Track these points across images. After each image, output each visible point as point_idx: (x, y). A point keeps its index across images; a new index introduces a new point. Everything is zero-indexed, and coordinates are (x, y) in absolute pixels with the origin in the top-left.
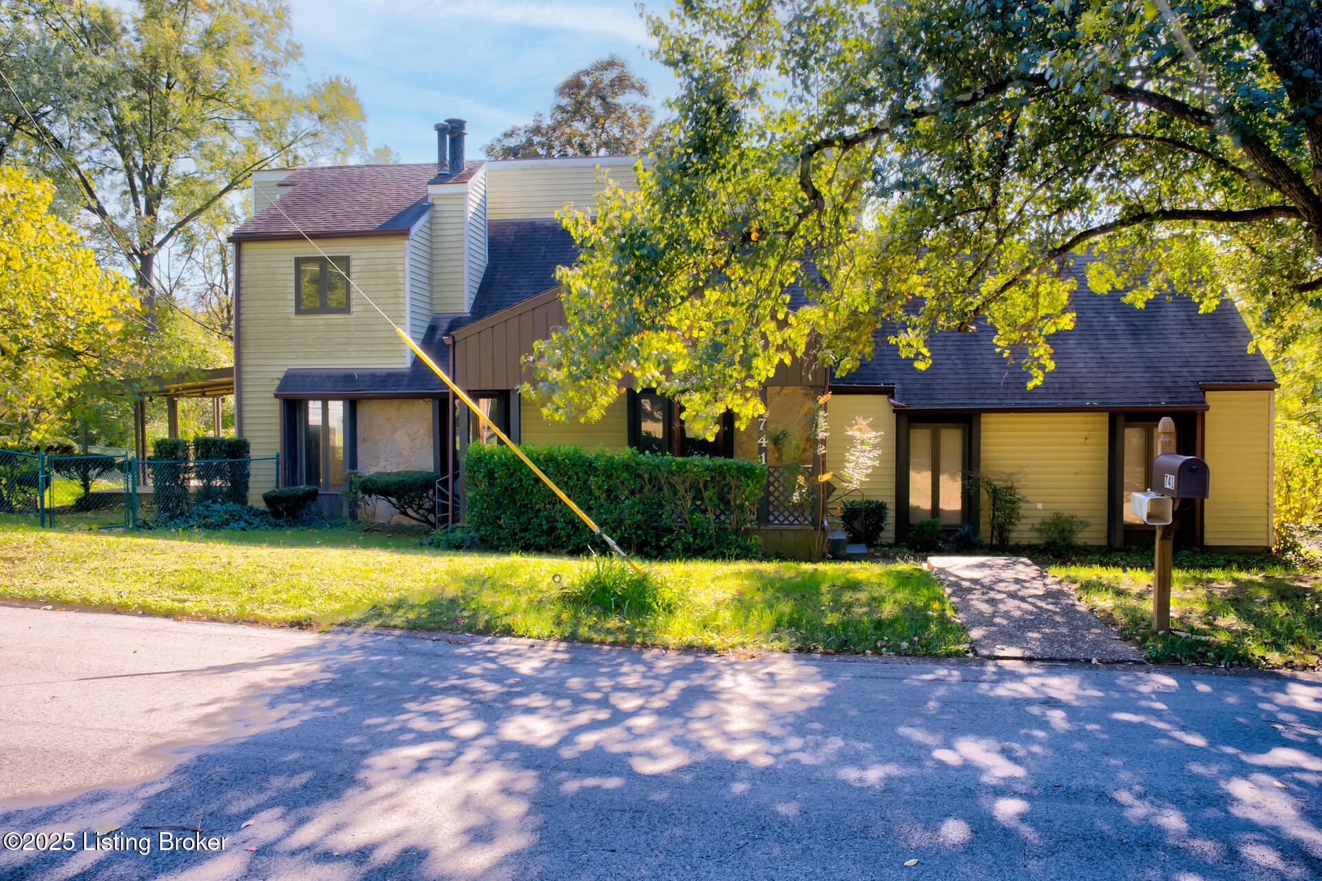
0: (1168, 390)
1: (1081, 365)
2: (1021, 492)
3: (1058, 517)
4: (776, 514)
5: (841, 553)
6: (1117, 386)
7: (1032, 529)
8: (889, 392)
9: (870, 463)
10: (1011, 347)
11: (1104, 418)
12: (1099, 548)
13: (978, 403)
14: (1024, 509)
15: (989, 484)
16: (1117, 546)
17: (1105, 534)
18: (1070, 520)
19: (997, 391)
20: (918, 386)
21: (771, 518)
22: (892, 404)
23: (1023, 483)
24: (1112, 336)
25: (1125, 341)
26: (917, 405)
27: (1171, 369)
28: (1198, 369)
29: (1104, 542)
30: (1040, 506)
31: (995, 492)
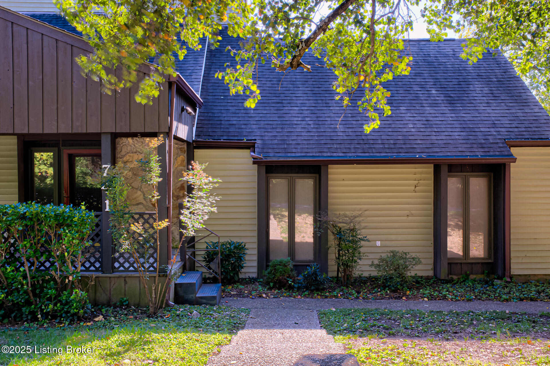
0: (481, 146)
1: (411, 126)
2: (362, 233)
3: (394, 254)
4: (121, 260)
5: (191, 296)
6: (440, 142)
7: (372, 265)
8: (250, 146)
9: (207, 209)
10: (348, 93)
11: (430, 169)
12: (428, 278)
13: (326, 155)
14: (364, 248)
15: (334, 226)
16: (442, 277)
17: (431, 267)
18: (404, 256)
19: (342, 146)
20: (276, 142)
21: (117, 265)
22: (252, 156)
23: (363, 225)
24: (434, 104)
25: (444, 108)
26: (273, 157)
27: (482, 130)
28: (503, 130)
29: (431, 273)
30: (378, 243)
31: (340, 234)
